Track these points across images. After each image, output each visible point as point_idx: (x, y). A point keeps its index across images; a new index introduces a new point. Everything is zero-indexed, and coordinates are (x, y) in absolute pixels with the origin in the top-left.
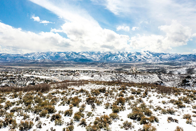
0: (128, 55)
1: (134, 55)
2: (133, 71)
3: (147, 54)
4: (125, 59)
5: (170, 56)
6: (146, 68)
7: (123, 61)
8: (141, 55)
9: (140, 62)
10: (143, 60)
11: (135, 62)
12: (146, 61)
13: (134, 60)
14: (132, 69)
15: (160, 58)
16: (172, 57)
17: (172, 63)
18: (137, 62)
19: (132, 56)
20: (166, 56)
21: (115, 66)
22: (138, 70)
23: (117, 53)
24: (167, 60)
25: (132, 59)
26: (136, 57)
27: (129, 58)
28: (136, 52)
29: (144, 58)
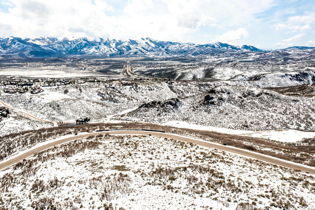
0: (117, 44)
1: (126, 44)
2: (127, 73)
3: (146, 43)
4: (111, 51)
5: (180, 47)
6: (146, 67)
7: (108, 55)
8: (137, 44)
9: (136, 57)
10: (140, 53)
11: (128, 57)
12: (145, 54)
13: (127, 53)
14: (126, 70)
15: (166, 50)
16: (183, 48)
17: (184, 58)
18: (131, 56)
19: (124, 47)
20: (174, 46)
21: (97, 65)
22: (135, 71)
23: (99, 40)
24: (176, 53)
25: (123, 51)
26: (130, 49)
27: (119, 50)
28: (130, 40)
29: (143, 50)
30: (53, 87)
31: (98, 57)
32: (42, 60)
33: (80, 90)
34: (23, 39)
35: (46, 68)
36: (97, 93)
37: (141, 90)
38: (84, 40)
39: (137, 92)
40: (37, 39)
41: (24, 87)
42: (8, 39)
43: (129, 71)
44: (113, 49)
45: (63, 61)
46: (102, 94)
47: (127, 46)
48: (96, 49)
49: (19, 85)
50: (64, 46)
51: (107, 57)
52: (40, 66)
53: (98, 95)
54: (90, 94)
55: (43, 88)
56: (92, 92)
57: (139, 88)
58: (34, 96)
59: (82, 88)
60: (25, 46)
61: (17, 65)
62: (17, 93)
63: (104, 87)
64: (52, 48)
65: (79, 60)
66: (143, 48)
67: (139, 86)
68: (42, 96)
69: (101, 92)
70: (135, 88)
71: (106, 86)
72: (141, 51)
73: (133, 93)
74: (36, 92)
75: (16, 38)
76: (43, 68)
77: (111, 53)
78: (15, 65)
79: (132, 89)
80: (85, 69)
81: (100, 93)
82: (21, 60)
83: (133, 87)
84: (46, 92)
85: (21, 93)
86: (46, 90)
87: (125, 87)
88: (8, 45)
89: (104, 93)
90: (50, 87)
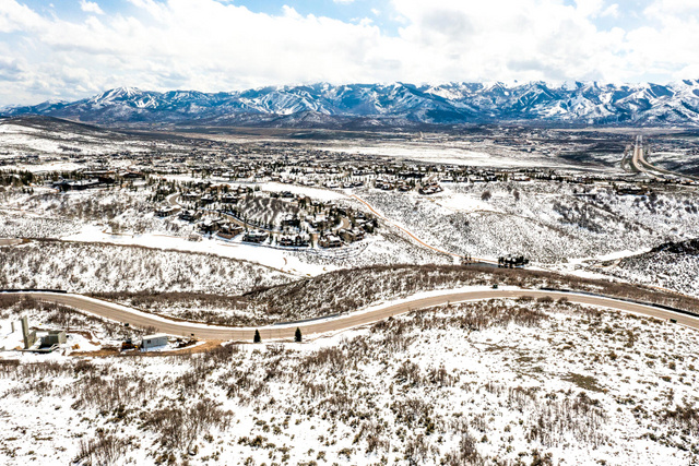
0: (617, 95)
1: (641, 95)
2: (632, 165)
3: (695, 91)
4: (599, 112)
6: (688, 153)
7: (591, 122)
8: (670, 94)
9: (661, 126)
10: (675, 117)
11: (640, 126)
12: (690, 120)
13: (638, 117)
14: (631, 158)
18: (649, 125)
19: (633, 102)
21: (561, 142)
22: (653, 160)
23: (572, 87)
25: (629, 111)
26: (649, 106)
27: (620, 109)
28: (651, 85)
29: (683, 110)
30: (462, 184)
31: (567, 125)
32: (448, 129)
33: (517, 195)
34: (418, 86)
35: (452, 144)
36: (552, 206)
37: (663, 208)
38: (539, 87)
39: (653, 212)
40: (443, 87)
41: (409, 179)
42: (393, 86)
43: (639, 161)
44: (606, 107)
45: (489, 133)
46: (564, 208)
47: (640, 100)
48: (564, 106)
49: (400, 175)
50: (494, 100)
51: (588, 125)
52: (442, 141)
53: (555, 209)
54: (537, 205)
55: (442, 184)
56: (541, 201)
57: (661, 203)
58: (424, 198)
59: (520, 191)
60: (420, 101)
61: (401, 137)
62: (396, 190)
63: (570, 193)
64: (471, 104)
65: (521, 131)
66: (685, 104)
67: (659, 198)
68: (438, 201)
69: (563, 204)
70: (648, 201)
71: (575, 191)
72: (679, 113)
73: (641, 212)
74: (429, 190)
75: (406, 86)
76: (447, 144)
77: (597, 115)
78: (398, 137)
79: (642, 204)
80: (533, 150)
81: (559, 205)
82: (409, 127)
83: (643, 199)
84: (447, 192)
85: (402, 190)
86: (448, 189)
87: (624, 197)
88: (391, 98)
89: (568, 206)
90: (455, 184)
